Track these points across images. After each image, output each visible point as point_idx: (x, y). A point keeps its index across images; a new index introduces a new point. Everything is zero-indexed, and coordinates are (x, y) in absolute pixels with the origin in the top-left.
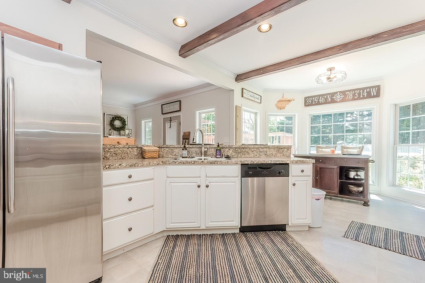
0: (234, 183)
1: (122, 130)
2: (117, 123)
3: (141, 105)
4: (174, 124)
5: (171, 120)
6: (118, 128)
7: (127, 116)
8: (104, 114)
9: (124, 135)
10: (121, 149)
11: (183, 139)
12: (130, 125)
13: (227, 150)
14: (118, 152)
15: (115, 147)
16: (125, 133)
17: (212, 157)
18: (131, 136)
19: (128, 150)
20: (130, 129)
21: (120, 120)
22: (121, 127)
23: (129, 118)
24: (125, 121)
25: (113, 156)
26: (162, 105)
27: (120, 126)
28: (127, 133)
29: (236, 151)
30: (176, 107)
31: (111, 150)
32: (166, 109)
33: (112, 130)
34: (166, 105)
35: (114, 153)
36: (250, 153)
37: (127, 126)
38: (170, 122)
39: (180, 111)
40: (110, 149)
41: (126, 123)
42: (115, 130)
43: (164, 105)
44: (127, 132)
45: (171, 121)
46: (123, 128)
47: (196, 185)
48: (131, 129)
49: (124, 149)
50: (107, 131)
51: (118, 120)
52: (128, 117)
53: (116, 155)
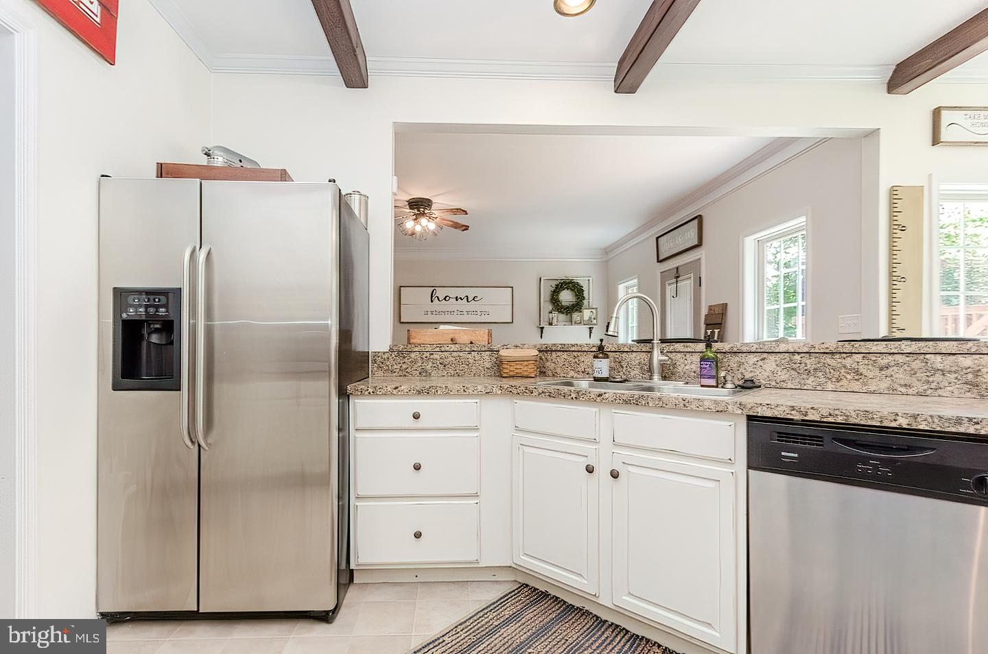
0: (711, 484)
1: (576, 310)
2: (566, 297)
3: (617, 247)
4: (687, 285)
5: (677, 275)
6: (568, 307)
7: (587, 279)
8: (540, 279)
9: (580, 323)
10: (455, 354)
11: (707, 325)
12: (593, 296)
13: (752, 359)
14: (448, 360)
15: (443, 349)
16: (582, 317)
17: (687, 383)
18: (595, 324)
19: (469, 356)
20: (594, 307)
21: (572, 290)
22: (573, 305)
23: (591, 281)
24: (583, 291)
25: (438, 368)
26: (657, 238)
27: (572, 303)
28: (586, 318)
29: (794, 366)
30: (689, 236)
31: (435, 356)
32: (668, 247)
33: (555, 314)
34: (666, 236)
35: (441, 364)
36: (871, 375)
37: (585, 302)
38: (677, 281)
39: (699, 245)
40: (432, 354)
41: (585, 294)
42: (561, 312)
43: (662, 238)
44: (587, 314)
45: (678, 277)
46: (577, 306)
47: (584, 462)
49: (461, 354)
50: (545, 316)
51: (568, 289)
52: (591, 279)
53: (445, 366)
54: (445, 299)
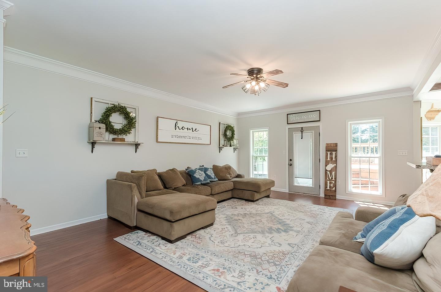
4: (309, 135)
5: (303, 130)
7: (234, 125)
8: (220, 123)
11: (327, 150)
18: (238, 146)
21: (231, 130)
26: (287, 114)
27: (230, 136)
28: (235, 144)
30: (315, 116)
34: (294, 114)
38: (302, 133)
39: (319, 121)
43: (291, 115)
44: (235, 142)
46: (232, 138)
48: (237, 139)
50: (222, 141)
54: (182, 128)
